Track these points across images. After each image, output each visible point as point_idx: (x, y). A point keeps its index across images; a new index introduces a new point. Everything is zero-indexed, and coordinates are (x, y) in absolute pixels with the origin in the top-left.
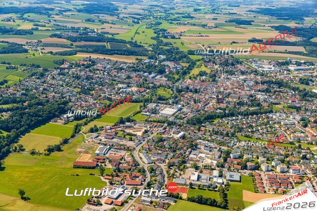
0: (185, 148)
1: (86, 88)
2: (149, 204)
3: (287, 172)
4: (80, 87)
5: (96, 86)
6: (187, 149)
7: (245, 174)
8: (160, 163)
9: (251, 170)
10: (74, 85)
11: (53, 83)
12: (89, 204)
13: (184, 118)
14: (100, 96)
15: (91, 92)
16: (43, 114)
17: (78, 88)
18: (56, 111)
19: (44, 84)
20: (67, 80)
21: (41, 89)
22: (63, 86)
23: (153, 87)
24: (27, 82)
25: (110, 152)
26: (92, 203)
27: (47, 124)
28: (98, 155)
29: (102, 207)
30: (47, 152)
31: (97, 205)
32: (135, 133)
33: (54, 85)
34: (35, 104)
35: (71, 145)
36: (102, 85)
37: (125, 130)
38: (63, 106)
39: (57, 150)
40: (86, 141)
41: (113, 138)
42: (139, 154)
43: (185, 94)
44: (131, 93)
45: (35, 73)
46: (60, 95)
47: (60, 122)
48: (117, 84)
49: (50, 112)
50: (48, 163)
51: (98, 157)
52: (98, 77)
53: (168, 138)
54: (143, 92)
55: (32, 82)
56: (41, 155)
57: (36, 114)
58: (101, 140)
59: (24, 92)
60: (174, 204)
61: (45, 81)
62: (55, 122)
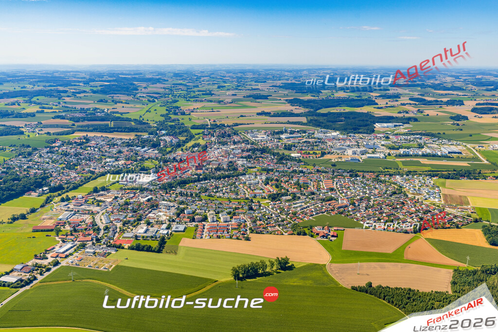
0: (146, 209)
1: (71, 164)
2: (92, 254)
3: (230, 221)
4: (66, 163)
5: (83, 161)
6: (148, 209)
7: (191, 226)
8: (117, 222)
9: (197, 222)
10: (60, 162)
11: (39, 161)
12: (36, 258)
13: (158, 184)
14: (84, 170)
15: (76, 167)
16: (17, 188)
17: (64, 164)
18: (32, 185)
19: (29, 163)
20: (55, 157)
21: (25, 167)
22: (49, 164)
23: (140, 160)
24: (12, 161)
25: (74, 216)
26: (39, 257)
27: (20, 198)
28: (60, 220)
29: (47, 260)
30: (10, 220)
31: (42, 259)
32: (105, 200)
33: (39, 163)
34: (10, 180)
35: (38, 214)
36: (90, 160)
37: (96, 198)
38: (40, 180)
39: (21, 219)
40: (54, 210)
41: (82, 205)
42: (100, 217)
43: (170, 164)
44: (116, 166)
45: (23, 153)
46: (42, 171)
47: (34, 195)
48: (105, 159)
49: (24, 186)
50: (9, 230)
51: (60, 222)
52: (88, 153)
53: (134, 202)
54: (129, 164)
55: (17, 161)
56: (4, 224)
57: (9, 189)
58: (69, 208)
59: (5, 170)
60: (115, 252)
61: (31, 160)
62: (29, 195)
